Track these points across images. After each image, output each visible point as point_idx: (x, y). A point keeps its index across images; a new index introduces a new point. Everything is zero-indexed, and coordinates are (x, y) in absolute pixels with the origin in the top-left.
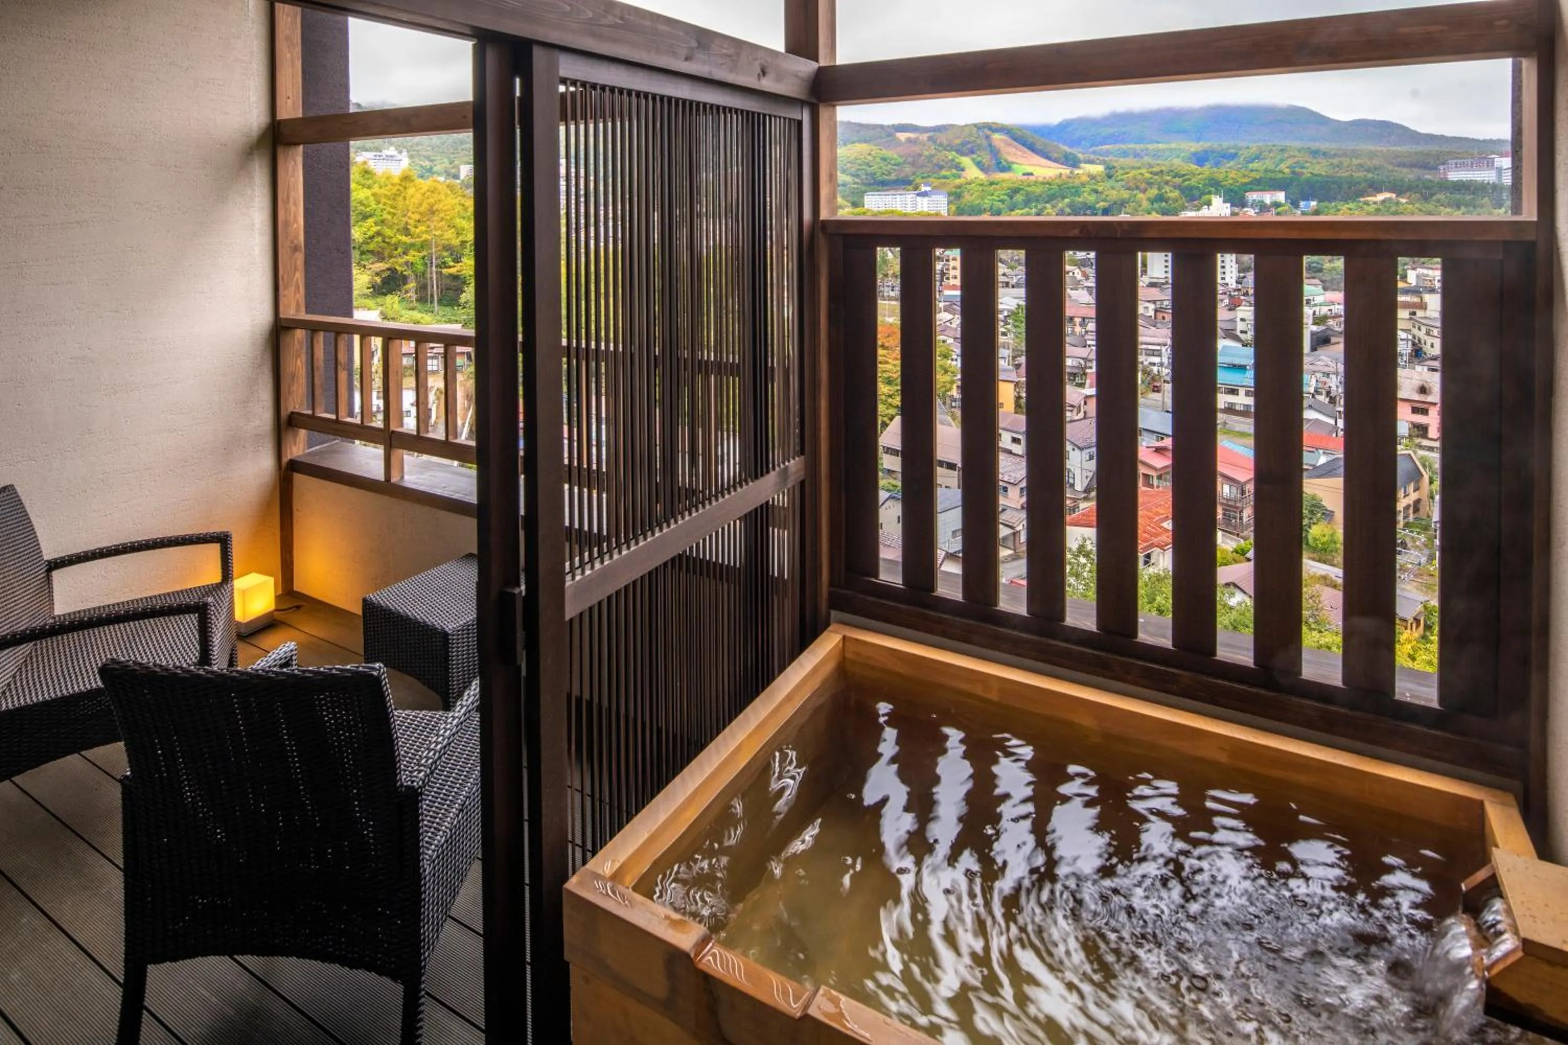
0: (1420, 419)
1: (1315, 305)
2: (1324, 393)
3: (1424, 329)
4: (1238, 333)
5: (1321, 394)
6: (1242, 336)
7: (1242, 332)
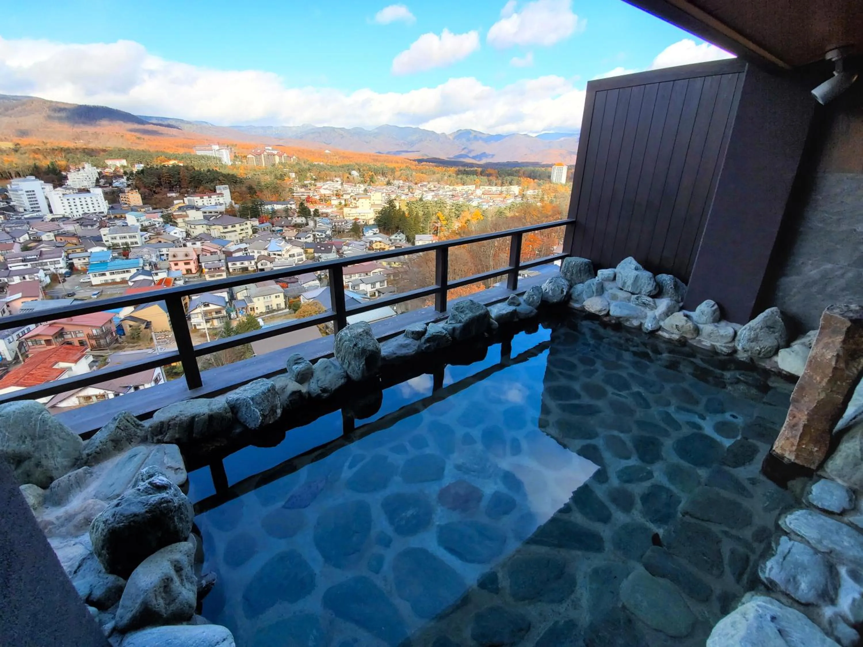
0: (188, 267)
1: (142, 221)
2: (148, 264)
3: (189, 225)
4: (104, 242)
5: (146, 265)
6: (107, 243)
7: (106, 241)
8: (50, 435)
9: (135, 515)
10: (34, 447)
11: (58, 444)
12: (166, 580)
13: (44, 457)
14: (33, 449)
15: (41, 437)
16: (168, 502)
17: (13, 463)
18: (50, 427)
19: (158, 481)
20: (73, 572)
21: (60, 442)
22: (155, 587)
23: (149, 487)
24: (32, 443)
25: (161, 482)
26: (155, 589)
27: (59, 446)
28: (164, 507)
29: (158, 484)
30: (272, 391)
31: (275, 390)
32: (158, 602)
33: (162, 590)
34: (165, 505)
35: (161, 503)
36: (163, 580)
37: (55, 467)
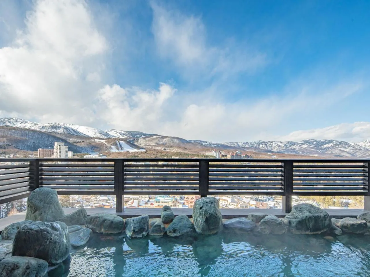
8: (51, 204)
9: (31, 229)
10: (43, 206)
11: (52, 210)
12: (16, 266)
13: (44, 212)
14: (42, 207)
15: (48, 203)
16: (48, 232)
17: (34, 210)
18: (53, 200)
19: (55, 225)
20: (6, 253)
21: (53, 209)
22: (7, 263)
23: (49, 225)
24: (43, 204)
25: (56, 226)
26: (6, 264)
27: (52, 211)
28: (44, 233)
29: (54, 226)
30: (144, 220)
31: (146, 220)
32: (2, 272)
33: (10, 269)
34: (45, 233)
35: (45, 231)
36: (14, 264)
37: (46, 219)
